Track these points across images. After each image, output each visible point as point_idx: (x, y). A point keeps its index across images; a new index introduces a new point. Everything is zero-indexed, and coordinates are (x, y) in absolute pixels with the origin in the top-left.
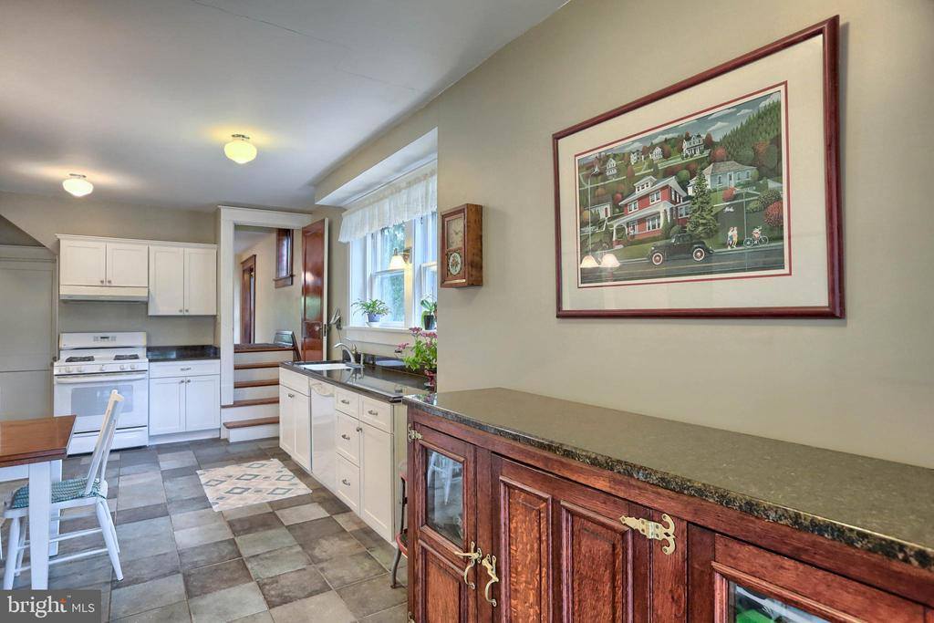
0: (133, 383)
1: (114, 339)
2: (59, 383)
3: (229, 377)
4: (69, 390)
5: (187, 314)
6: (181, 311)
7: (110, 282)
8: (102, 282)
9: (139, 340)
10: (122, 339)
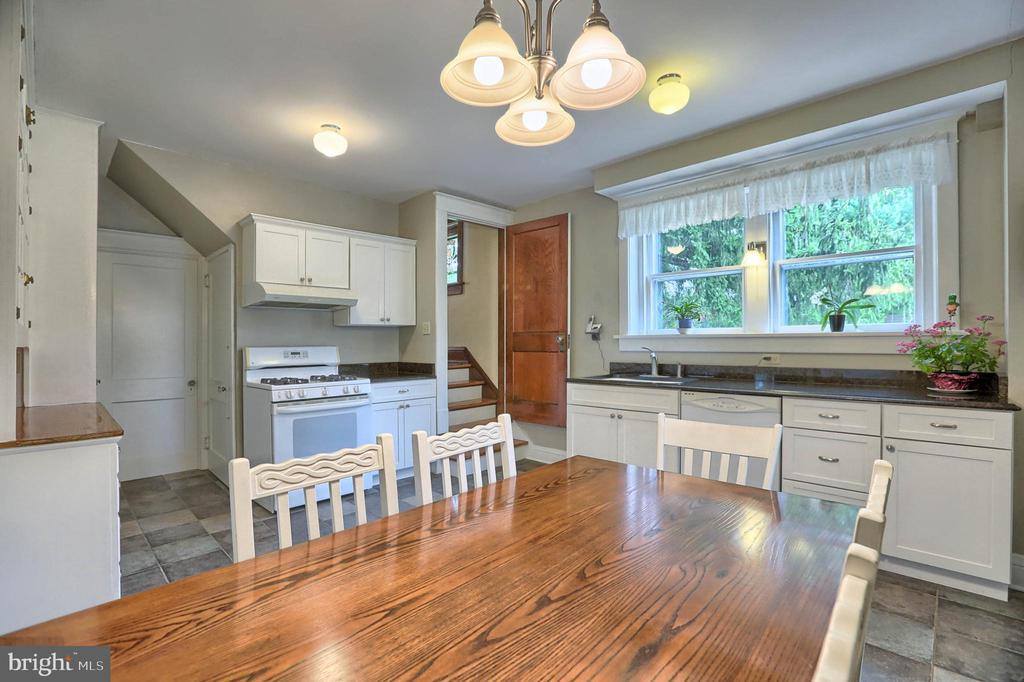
0: (357, 411)
1: (306, 355)
2: (281, 414)
3: (444, 396)
4: (290, 420)
5: (387, 323)
6: (382, 320)
7: (310, 280)
8: (302, 280)
9: (330, 357)
10: (315, 355)
